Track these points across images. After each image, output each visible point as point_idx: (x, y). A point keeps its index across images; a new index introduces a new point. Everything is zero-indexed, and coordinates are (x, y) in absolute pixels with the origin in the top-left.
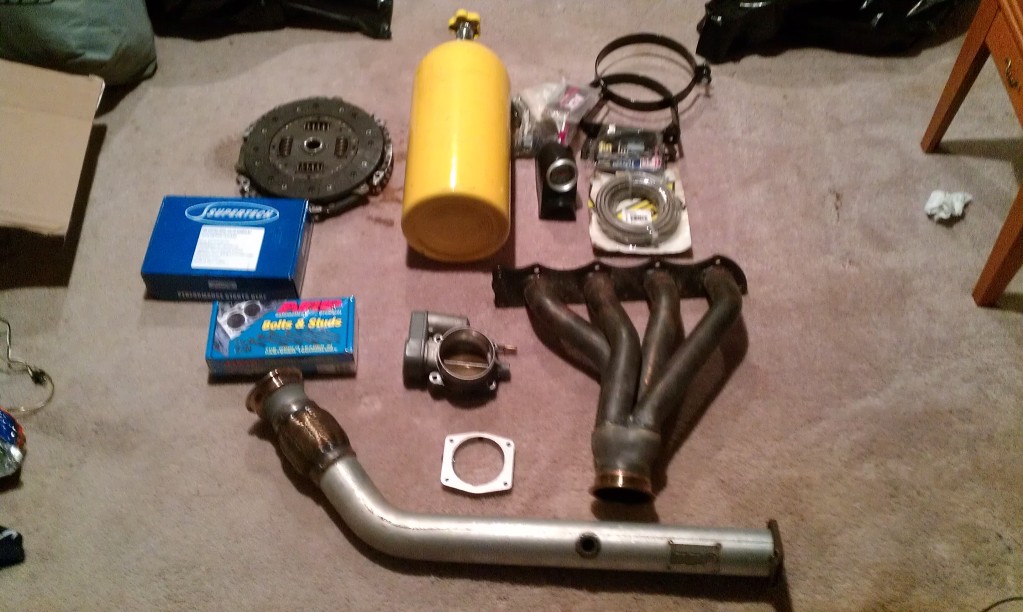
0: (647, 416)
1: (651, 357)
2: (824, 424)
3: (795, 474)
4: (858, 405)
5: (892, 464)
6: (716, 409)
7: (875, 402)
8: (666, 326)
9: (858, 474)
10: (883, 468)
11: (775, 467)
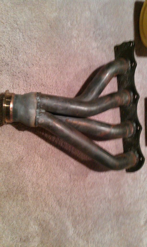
0: (44, 119)
1: (82, 123)
2: (58, 208)
3: (29, 194)
4: (69, 224)
5: (37, 239)
6: (62, 156)
7: (71, 232)
8: (100, 131)
9: (32, 223)
10: (35, 235)
11: (33, 184)
